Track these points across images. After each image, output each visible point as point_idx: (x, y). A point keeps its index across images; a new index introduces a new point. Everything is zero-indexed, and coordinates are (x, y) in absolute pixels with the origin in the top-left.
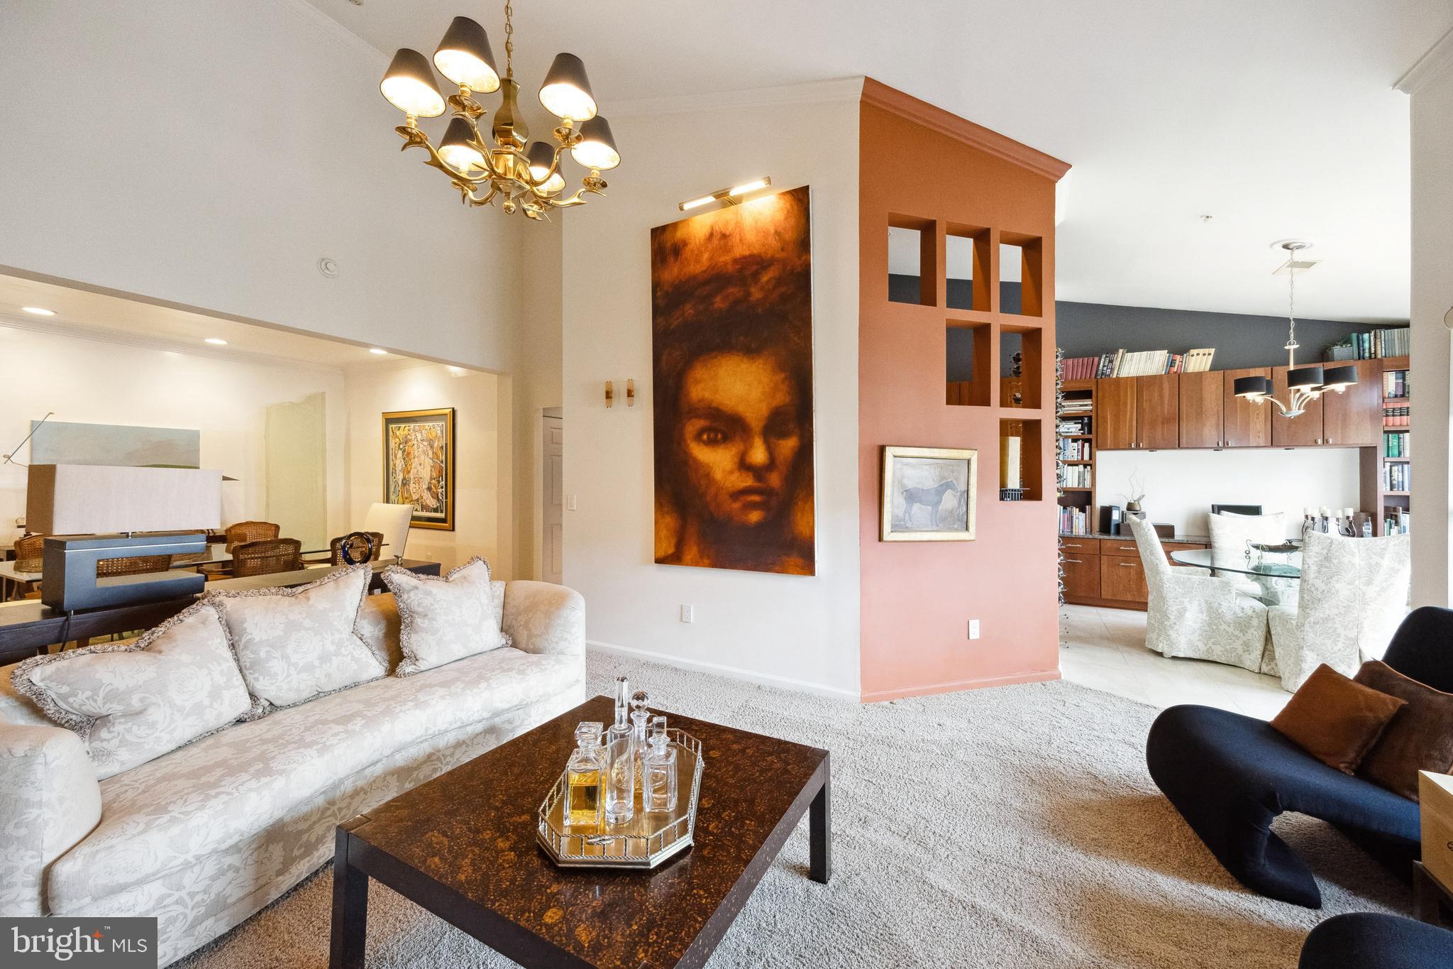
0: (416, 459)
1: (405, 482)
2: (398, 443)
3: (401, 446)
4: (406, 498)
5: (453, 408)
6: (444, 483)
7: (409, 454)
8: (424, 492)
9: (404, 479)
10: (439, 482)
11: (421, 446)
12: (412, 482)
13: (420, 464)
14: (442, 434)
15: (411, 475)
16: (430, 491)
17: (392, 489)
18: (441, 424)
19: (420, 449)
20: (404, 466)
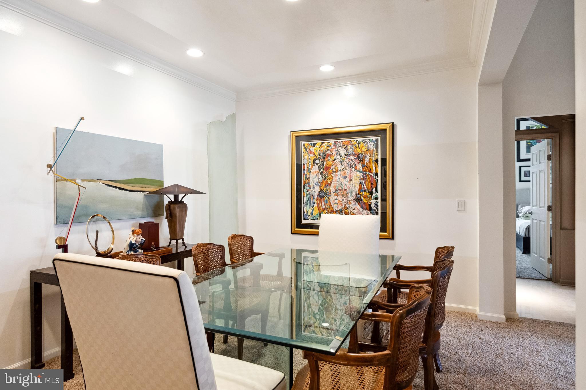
0: (339, 173)
1: (322, 194)
2: (312, 159)
3: (317, 161)
4: (324, 209)
5: (393, 123)
6: (379, 194)
7: (327, 168)
8: (350, 203)
9: (322, 191)
10: (371, 193)
11: (346, 160)
12: (332, 194)
13: (345, 178)
14: (377, 147)
15: (332, 188)
16: (359, 203)
17: (304, 201)
18: (374, 139)
19: (345, 164)
20: (321, 179)
